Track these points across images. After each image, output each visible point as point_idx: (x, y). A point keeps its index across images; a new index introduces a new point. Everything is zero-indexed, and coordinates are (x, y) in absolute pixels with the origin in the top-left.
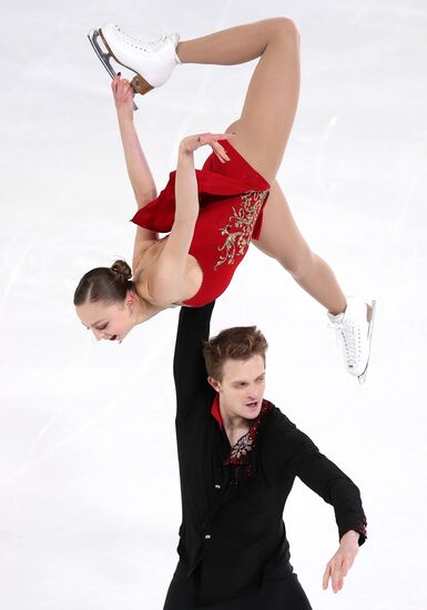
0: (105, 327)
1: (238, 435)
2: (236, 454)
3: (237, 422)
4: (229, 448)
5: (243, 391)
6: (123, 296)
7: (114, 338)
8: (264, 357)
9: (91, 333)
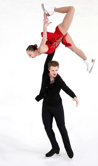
0: (31, 55)
1: (52, 79)
2: (51, 83)
3: (52, 77)
4: (50, 81)
5: (53, 72)
6: (34, 50)
7: (32, 57)
8: (58, 67)
9: (28, 56)
